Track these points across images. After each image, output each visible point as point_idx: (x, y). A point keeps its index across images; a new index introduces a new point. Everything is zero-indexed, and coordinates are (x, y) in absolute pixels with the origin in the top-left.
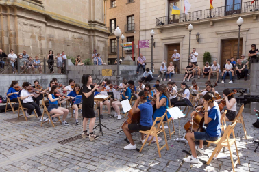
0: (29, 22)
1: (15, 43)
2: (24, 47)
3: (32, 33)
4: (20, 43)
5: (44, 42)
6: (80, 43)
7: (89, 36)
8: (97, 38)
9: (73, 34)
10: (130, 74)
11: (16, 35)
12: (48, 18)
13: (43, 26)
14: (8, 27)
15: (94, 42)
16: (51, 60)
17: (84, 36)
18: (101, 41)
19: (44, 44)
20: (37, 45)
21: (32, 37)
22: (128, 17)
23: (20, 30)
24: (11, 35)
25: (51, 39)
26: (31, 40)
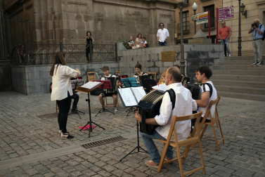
1: (59, 27)
2: (69, 31)
3: (78, 12)
4: (65, 27)
5: (91, 22)
6: (137, 20)
7: (149, 10)
8: (159, 12)
9: (127, 9)
10: (202, 57)
11: (60, 17)
14: (52, 9)
15: (156, 17)
17: (141, 11)
18: (165, 16)
19: (90, 26)
20: (84, 28)
21: (78, 17)
23: (64, 11)
24: (55, 18)
25: (99, 18)
26: (77, 21)
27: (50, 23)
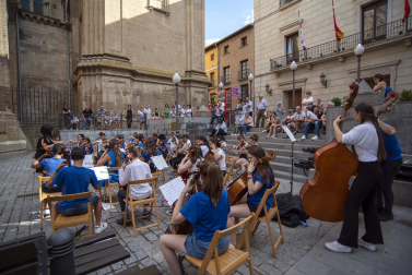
0: (113, 79)
1: (101, 99)
2: (108, 103)
3: (117, 88)
4: (104, 100)
5: (129, 97)
6: (173, 95)
8: (193, 89)
9: (165, 86)
10: (200, 128)
11: (101, 93)
12: (133, 73)
13: (128, 81)
14: (95, 85)
15: (190, 93)
16: (130, 115)
18: (199, 92)
19: (128, 99)
20: (121, 101)
22: (242, 62)
24: (97, 93)
25: (138, 93)
26: (116, 96)
27: (94, 97)
